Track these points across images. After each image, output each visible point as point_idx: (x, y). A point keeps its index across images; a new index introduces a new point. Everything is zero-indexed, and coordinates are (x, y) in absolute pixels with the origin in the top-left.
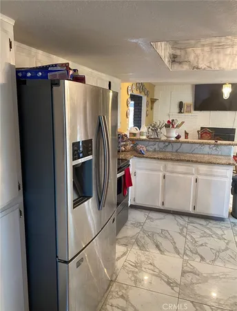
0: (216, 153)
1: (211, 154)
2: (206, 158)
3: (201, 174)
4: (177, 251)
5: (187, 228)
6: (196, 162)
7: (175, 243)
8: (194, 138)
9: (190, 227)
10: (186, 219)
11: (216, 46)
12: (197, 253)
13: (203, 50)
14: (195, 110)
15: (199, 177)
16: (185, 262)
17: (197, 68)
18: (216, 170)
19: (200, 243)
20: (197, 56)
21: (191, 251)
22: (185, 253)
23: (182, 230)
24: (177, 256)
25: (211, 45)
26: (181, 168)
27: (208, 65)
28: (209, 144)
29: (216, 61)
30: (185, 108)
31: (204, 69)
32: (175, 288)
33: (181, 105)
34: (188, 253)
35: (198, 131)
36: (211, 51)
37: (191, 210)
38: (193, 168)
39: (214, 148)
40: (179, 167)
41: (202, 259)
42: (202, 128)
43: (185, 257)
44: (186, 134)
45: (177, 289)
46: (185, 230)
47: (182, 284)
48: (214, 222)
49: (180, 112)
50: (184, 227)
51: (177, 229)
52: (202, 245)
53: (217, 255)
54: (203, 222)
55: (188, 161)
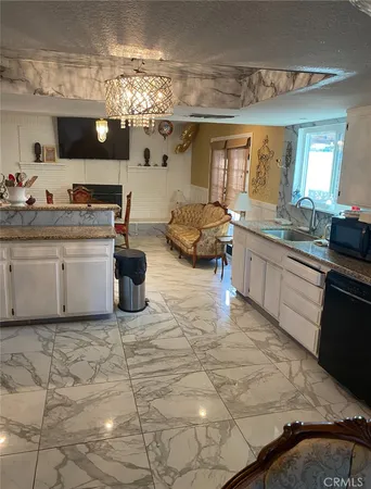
0: (91, 222)
1: (83, 225)
2: (77, 231)
3: (69, 257)
4: (38, 381)
5: (53, 341)
6: (60, 239)
7: (34, 369)
8: (62, 201)
9: (60, 339)
10: (53, 328)
11: (66, 62)
12: (69, 374)
13: (46, 66)
14: (61, 157)
15: (67, 261)
16: (50, 393)
17: (41, 93)
18: (89, 247)
19: (73, 359)
20: (38, 74)
21: (60, 374)
22: (51, 380)
23: (45, 346)
24: (38, 388)
25: (58, 59)
26: (36, 250)
27: (57, 89)
28: (80, 210)
29: (68, 86)
30: (44, 154)
31: (52, 95)
32: (33, 438)
33: (37, 149)
34: (55, 377)
35: (69, 191)
36: (60, 68)
37: (59, 313)
38: (56, 248)
39: (87, 216)
40: (34, 249)
41: (77, 379)
42: (74, 185)
43: (51, 386)
44: (49, 197)
45: (36, 438)
46: (51, 345)
47: (45, 426)
48: (95, 323)
49: (38, 160)
50: (48, 340)
51: (39, 346)
52: (76, 361)
53: (97, 369)
54: (79, 327)
55: (47, 238)
